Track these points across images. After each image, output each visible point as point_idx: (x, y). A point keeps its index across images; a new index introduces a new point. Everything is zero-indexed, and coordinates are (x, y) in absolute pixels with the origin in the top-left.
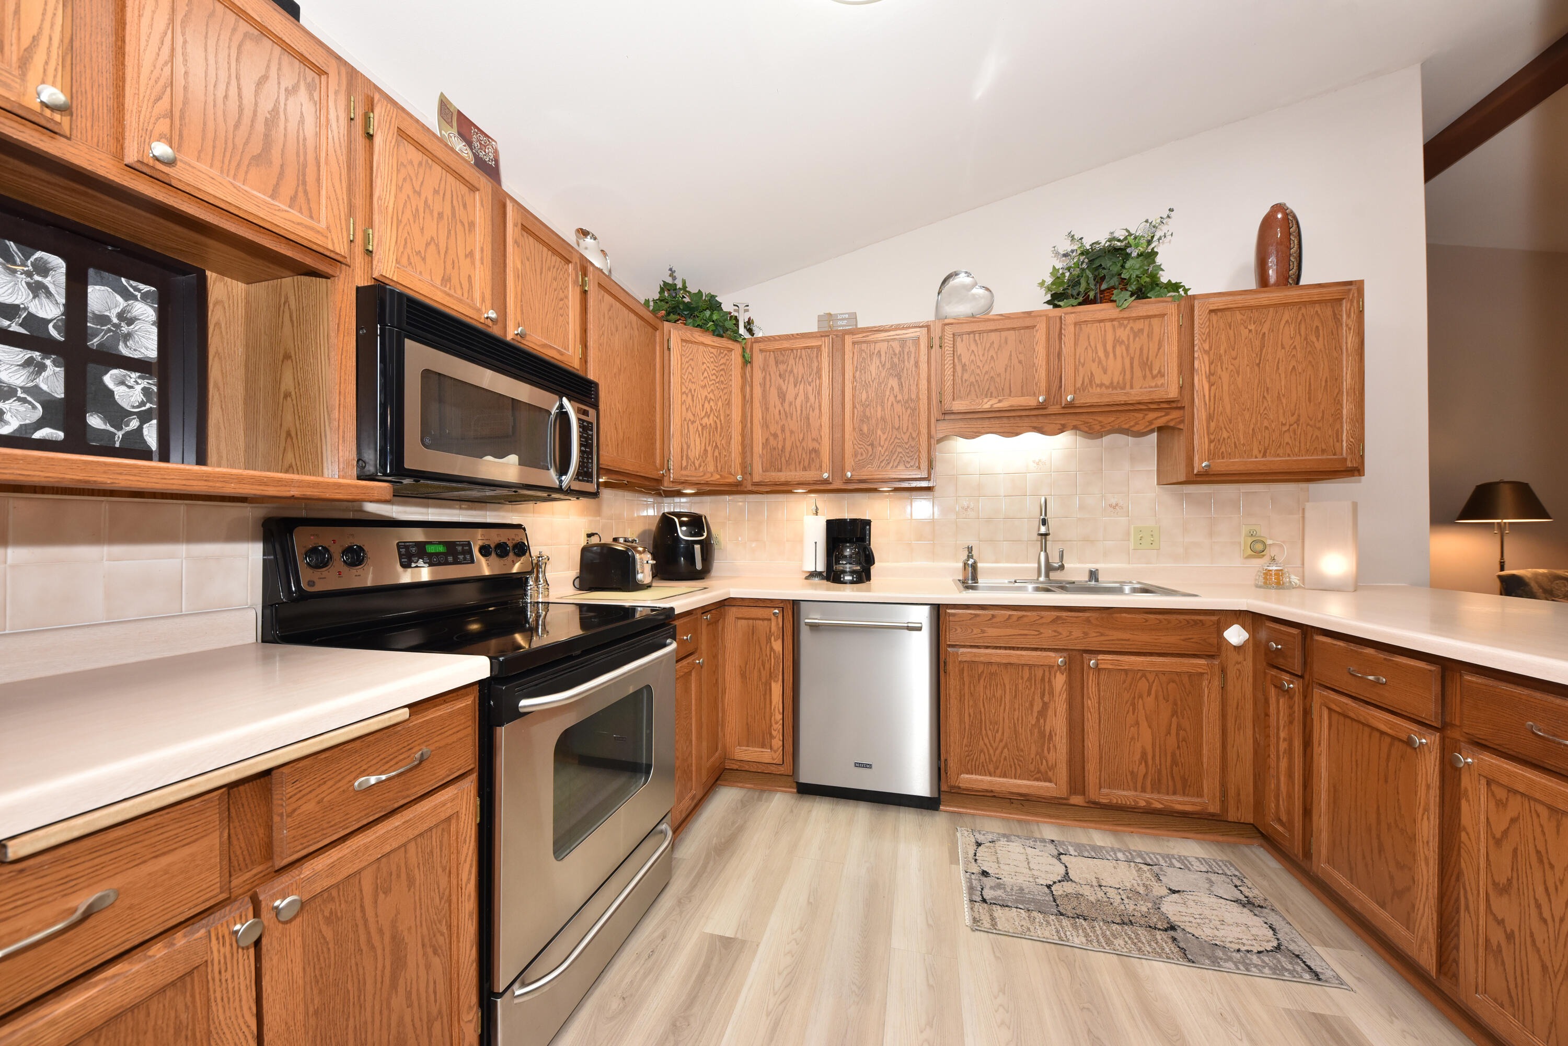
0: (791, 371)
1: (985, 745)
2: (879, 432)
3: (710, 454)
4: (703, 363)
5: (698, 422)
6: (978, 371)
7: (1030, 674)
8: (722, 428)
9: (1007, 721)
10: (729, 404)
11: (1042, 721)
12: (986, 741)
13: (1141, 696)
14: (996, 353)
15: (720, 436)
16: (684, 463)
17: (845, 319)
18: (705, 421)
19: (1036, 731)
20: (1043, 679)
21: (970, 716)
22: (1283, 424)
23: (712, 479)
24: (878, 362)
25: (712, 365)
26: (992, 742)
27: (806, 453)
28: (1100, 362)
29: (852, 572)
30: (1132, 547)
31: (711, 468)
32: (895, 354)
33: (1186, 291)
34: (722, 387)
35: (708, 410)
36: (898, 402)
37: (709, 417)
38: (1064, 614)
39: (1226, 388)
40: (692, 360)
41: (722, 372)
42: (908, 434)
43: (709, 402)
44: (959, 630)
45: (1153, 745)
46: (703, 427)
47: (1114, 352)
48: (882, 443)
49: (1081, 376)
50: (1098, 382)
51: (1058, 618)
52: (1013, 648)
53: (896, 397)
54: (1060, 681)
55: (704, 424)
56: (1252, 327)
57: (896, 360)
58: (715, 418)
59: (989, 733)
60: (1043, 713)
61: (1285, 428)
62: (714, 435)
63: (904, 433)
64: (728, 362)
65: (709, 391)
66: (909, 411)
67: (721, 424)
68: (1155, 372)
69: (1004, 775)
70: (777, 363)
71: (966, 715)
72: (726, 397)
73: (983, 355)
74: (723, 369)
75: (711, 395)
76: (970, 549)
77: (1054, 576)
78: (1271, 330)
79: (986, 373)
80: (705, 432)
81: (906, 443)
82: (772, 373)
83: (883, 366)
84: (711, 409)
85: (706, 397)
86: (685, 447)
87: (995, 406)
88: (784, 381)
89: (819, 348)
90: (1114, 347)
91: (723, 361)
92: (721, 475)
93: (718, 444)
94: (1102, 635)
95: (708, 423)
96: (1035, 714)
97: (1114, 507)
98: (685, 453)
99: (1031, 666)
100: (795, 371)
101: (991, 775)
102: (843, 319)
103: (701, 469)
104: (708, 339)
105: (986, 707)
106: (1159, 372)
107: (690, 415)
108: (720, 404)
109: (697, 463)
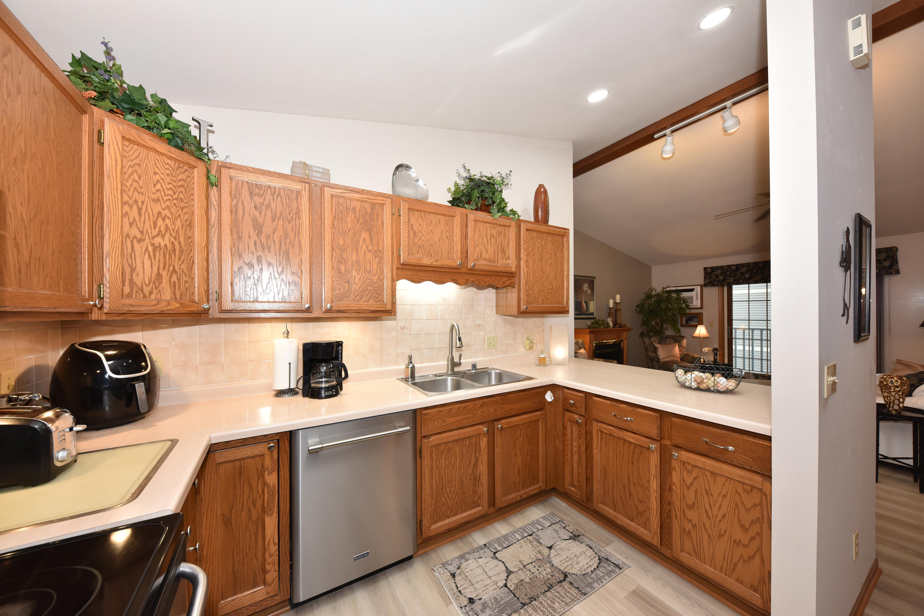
0: (269, 206)
1: (445, 498)
2: (354, 273)
3: (165, 280)
4: (155, 173)
5: (147, 241)
6: (423, 238)
7: (469, 442)
8: (181, 251)
9: (457, 477)
10: (190, 225)
11: (475, 470)
12: (446, 495)
13: (517, 439)
14: (434, 228)
15: (179, 259)
16: (127, 290)
17: (319, 172)
18: (158, 240)
19: (472, 477)
20: (476, 444)
21: (436, 482)
22: (548, 289)
23: (169, 308)
24: (353, 217)
25: (168, 178)
26: (449, 495)
27: (285, 284)
28: (485, 246)
30: (486, 348)
31: (167, 295)
32: (367, 213)
33: (519, 216)
34: (182, 205)
35: (163, 229)
36: (369, 251)
37: (163, 237)
38: (486, 400)
39: (531, 269)
40: (140, 165)
41: (182, 189)
42: (377, 276)
43: (164, 219)
44: (430, 424)
45: (522, 463)
46: (156, 248)
47: (491, 241)
48: (357, 282)
49: (477, 252)
50: (484, 257)
51: (483, 403)
52: (462, 428)
53: (367, 247)
54: (484, 442)
55: (157, 245)
56: (539, 241)
57: (367, 218)
58: (172, 239)
59: (448, 489)
60: (476, 465)
61: (549, 291)
62: (170, 258)
63: (374, 276)
64: (189, 180)
65: (164, 206)
66: (377, 259)
67: (180, 246)
68: (507, 256)
69: (456, 514)
70: (251, 194)
71: (434, 483)
72: (187, 217)
73: (427, 227)
74: (183, 186)
75: (167, 212)
76: (410, 357)
77: (456, 369)
78: (545, 244)
79: (428, 240)
80: (158, 254)
81: (376, 283)
82: (245, 204)
83: (358, 220)
84: (167, 229)
85: (159, 213)
86: (128, 270)
87: (434, 263)
88: (260, 213)
89: (298, 193)
90: (491, 239)
91: (181, 177)
92: (181, 304)
93: (177, 268)
94: (503, 408)
95: (163, 244)
96: (472, 467)
97: (479, 326)
98: (128, 277)
99: (469, 437)
100: (273, 206)
101: (448, 518)
102: (317, 172)
103: (153, 297)
104: (163, 147)
105: (446, 472)
106: (508, 256)
107: (134, 232)
108: (178, 223)
109: (146, 290)
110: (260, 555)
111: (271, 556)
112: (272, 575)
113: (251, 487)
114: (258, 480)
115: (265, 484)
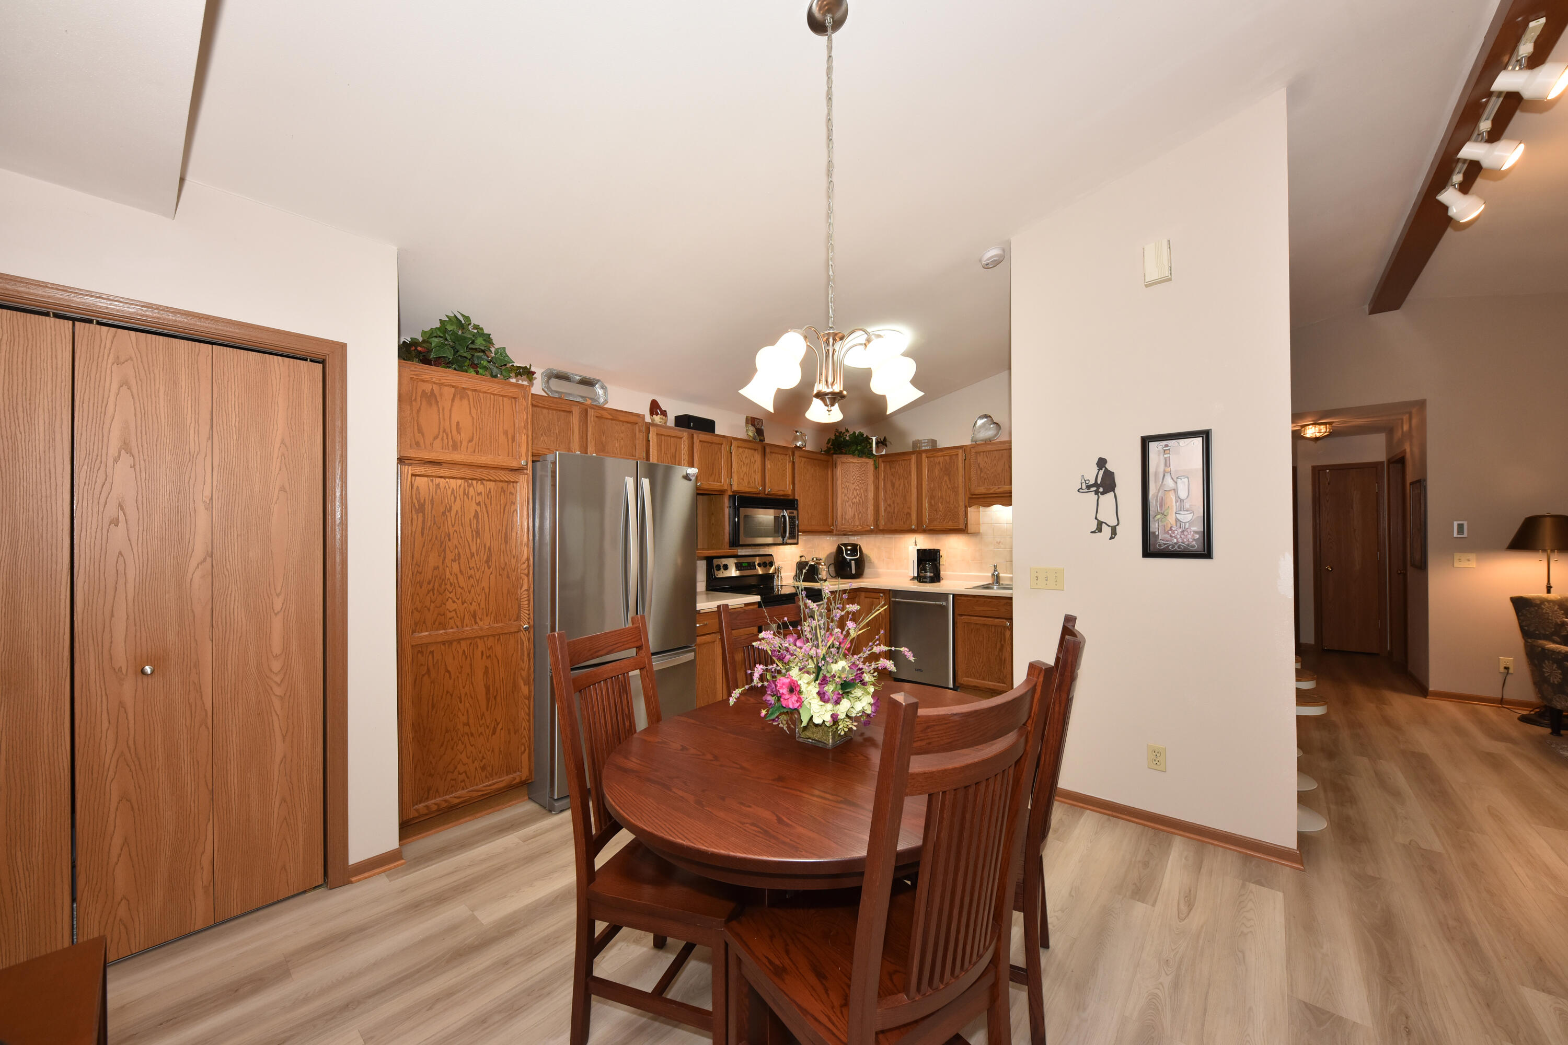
0: (897, 472)
1: (975, 664)
2: (940, 504)
3: (856, 517)
4: (854, 472)
5: (850, 501)
6: (988, 472)
7: (995, 629)
8: (863, 503)
9: (984, 652)
10: (866, 490)
11: (1000, 653)
12: (975, 662)
14: (997, 462)
15: (862, 507)
16: (843, 522)
19: (998, 658)
20: (1001, 632)
23: (857, 529)
24: (940, 467)
25: (858, 472)
26: (978, 663)
27: (905, 514)
29: (929, 577)
31: (857, 523)
32: (947, 463)
34: (863, 482)
36: (949, 489)
37: (856, 498)
40: (847, 471)
41: (863, 475)
42: (956, 506)
43: (856, 491)
44: (962, 607)
46: (853, 503)
48: (941, 510)
52: (988, 617)
53: (948, 486)
54: (1008, 634)
57: (949, 465)
58: (859, 499)
59: (977, 658)
60: (1000, 649)
62: (859, 507)
64: (866, 469)
65: (857, 485)
66: (955, 494)
67: (863, 501)
69: (984, 679)
70: (890, 468)
72: (865, 487)
73: (991, 463)
74: (863, 473)
75: (857, 487)
80: (854, 506)
81: (955, 512)
82: (889, 473)
83: (942, 469)
84: (857, 494)
86: (844, 514)
88: (894, 477)
89: (911, 460)
91: (864, 469)
92: (862, 527)
93: (861, 511)
95: (856, 502)
98: (844, 517)
99: (996, 626)
100: (900, 472)
101: (977, 679)
102: (924, 443)
103: (853, 521)
104: (856, 460)
105: (975, 645)
107: (846, 498)
108: (862, 491)
109: (850, 521)
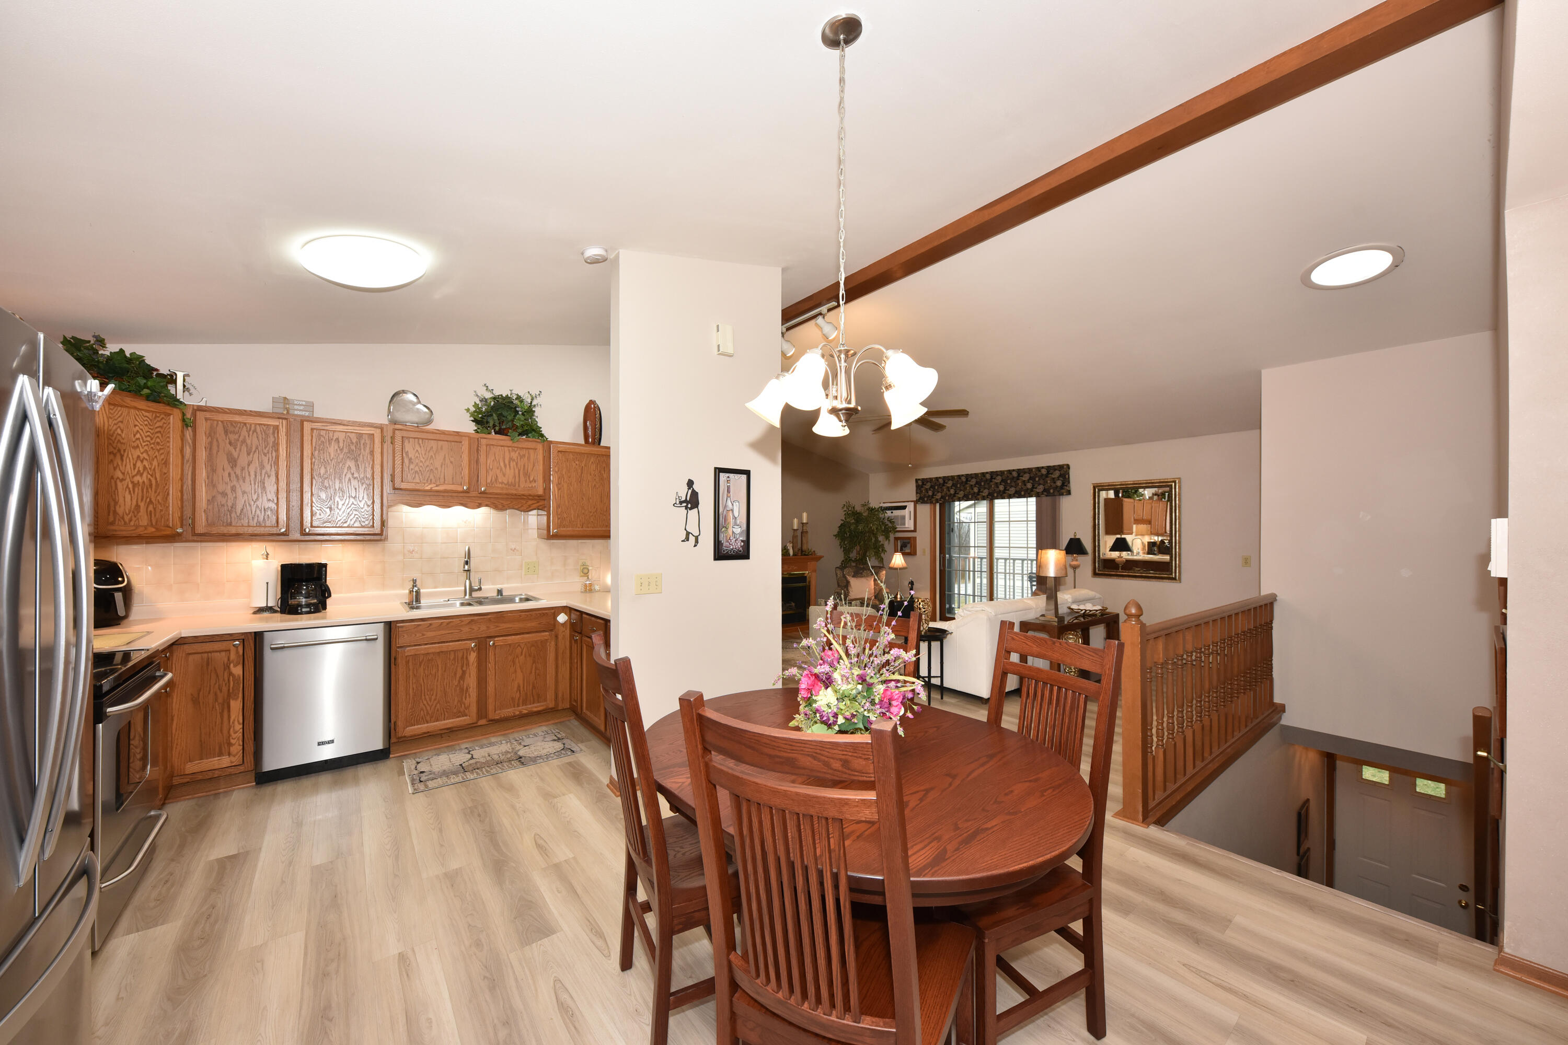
0: (244, 441)
1: (424, 705)
2: (337, 499)
3: (143, 509)
4: (135, 426)
5: (128, 480)
6: (421, 464)
7: (455, 655)
8: (157, 485)
9: (439, 686)
10: (166, 463)
11: (462, 682)
12: (425, 702)
13: (517, 657)
14: (435, 454)
15: (155, 492)
16: (112, 519)
17: (302, 405)
18: (137, 479)
19: (458, 688)
20: (463, 658)
21: (413, 689)
22: (591, 512)
23: (146, 532)
24: (336, 447)
25: (146, 428)
26: (429, 702)
27: (261, 511)
28: (501, 469)
29: (308, 605)
30: (523, 574)
31: (144, 521)
32: (352, 443)
33: (547, 439)
34: (158, 447)
35: (141, 469)
36: (355, 478)
37: (141, 475)
38: (476, 618)
39: (565, 492)
40: (122, 422)
41: (159, 435)
42: (363, 502)
43: (142, 461)
44: (406, 636)
45: (524, 680)
46: (134, 485)
47: (509, 465)
48: (340, 507)
49: (490, 476)
50: (500, 481)
51: (472, 620)
52: (444, 642)
53: (353, 474)
54: (473, 657)
55: (136, 482)
56: (577, 462)
57: (353, 447)
58: (149, 476)
59: (427, 697)
60: (462, 677)
61: (591, 514)
62: (147, 491)
63: (360, 501)
64: (165, 425)
65: (142, 450)
66: (364, 486)
67: (157, 482)
68: (531, 479)
69: (437, 720)
70: (226, 432)
71: (411, 689)
72: (162, 457)
73: (425, 454)
74: (160, 432)
75: (145, 455)
76: (414, 581)
77: (475, 594)
78: (585, 465)
79: (428, 466)
80: (136, 489)
81: (362, 508)
82: (220, 441)
83: (341, 450)
84: (145, 468)
85: (139, 457)
86: (112, 504)
87: (433, 489)
88: (235, 449)
89: (276, 428)
90: (509, 462)
91: (158, 424)
92: (157, 529)
93: (153, 500)
94: (497, 627)
95: (141, 481)
96: (458, 679)
97: (513, 550)
98: (112, 508)
99: (455, 651)
100: (249, 442)
101: (427, 723)
102: (299, 406)
103: (132, 523)
104: (142, 404)
105: (425, 681)
106: (534, 479)
107: (118, 474)
108: (155, 463)
109: (127, 518)
110: (225, 732)
111: (236, 733)
112: (236, 748)
113: (217, 676)
114: (224, 670)
115: (230, 674)
